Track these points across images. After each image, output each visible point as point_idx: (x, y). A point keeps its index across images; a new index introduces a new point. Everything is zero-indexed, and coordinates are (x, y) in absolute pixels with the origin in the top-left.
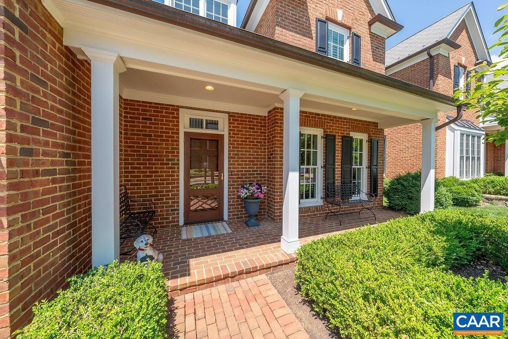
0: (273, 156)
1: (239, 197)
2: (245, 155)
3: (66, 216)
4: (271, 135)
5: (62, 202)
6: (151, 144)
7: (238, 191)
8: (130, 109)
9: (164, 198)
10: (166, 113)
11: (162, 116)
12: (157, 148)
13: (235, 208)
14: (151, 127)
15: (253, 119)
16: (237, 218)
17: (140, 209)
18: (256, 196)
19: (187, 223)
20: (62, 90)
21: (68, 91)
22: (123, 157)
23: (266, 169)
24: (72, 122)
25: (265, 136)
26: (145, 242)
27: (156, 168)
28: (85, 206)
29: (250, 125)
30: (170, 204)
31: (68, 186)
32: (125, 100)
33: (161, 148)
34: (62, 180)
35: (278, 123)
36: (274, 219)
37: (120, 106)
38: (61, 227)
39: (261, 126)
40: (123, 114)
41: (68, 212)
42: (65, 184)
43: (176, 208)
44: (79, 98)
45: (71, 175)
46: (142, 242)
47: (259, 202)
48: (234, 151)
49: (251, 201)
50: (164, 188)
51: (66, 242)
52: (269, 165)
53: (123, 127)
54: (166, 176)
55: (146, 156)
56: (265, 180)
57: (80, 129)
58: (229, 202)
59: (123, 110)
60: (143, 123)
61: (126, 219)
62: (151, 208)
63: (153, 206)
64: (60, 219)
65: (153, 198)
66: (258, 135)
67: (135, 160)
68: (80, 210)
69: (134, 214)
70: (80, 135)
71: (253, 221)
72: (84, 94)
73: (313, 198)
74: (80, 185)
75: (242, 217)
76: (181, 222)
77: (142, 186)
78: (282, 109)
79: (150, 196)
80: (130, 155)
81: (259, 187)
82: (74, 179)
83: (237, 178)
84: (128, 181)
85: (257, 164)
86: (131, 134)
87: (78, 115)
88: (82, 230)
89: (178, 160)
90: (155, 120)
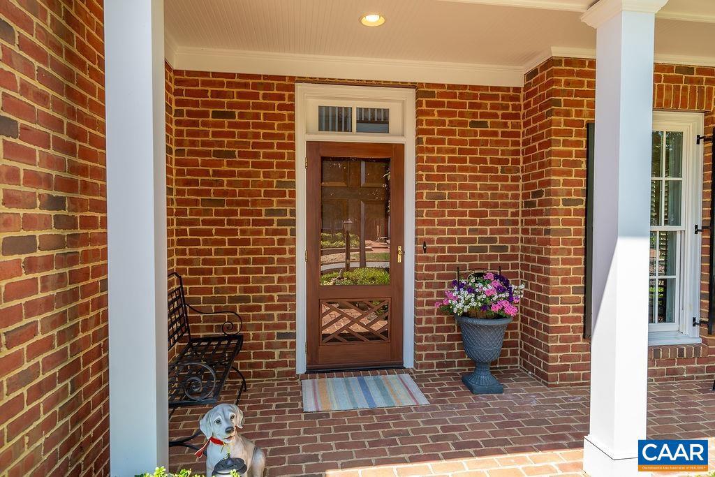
0: (544, 197)
1: (448, 310)
2: (461, 196)
3: (57, 349)
4: (534, 140)
5: (48, 314)
6: (232, 174)
7: (441, 294)
8: (189, 93)
9: (263, 305)
10: (265, 97)
11: (256, 106)
12: (246, 184)
13: (434, 339)
14: (232, 135)
15: (483, 97)
16: (439, 365)
17: (210, 328)
18: (495, 309)
19: (314, 369)
20: (44, 47)
21: (58, 49)
22: (174, 207)
23: (520, 235)
24: (68, 123)
25: (516, 143)
26: (225, 425)
27: (243, 232)
28: (97, 323)
29: (474, 115)
30: (276, 321)
31: (62, 276)
32: (177, 72)
33: (255, 184)
34: (48, 263)
35: (558, 103)
36: (545, 377)
37: (168, 88)
38: (48, 374)
39: (505, 116)
40: (174, 107)
41: (62, 337)
42: (54, 272)
43: (288, 330)
44: (82, 65)
45: (67, 250)
46: (218, 422)
47: (502, 326)
48: (431, 187)
49: (481, 322)
50: (262, 280)
51: (57, 409)
52: (528, 223)
53: (174, 138)
54: (267, 252)
55: (221, 203)
56: (515, 266)
57: (85, 141)
58: (418, 321)
59: (173, 97)
60: (215, 125)
61: (182, 351)
62: (234, 328)
63: (238, 324)
64: (45, 355)
65: (238, 305)
66: (498, 143)
67: (198, 213)
68: (86, 334)
69: (199, 340)
70: (85, 154)
71: (485, 377)
72: (91, 56)
73: (665, 321)
74: (85, 274)
75: (451, 364)
76: (301, 368)
77: (214, 276)
78: (592, 63)
79: (232, 300)
80: (187, 202)
81: (504, 284)
82: (72, 260)
83: (440, 259)
84: (185, 262)
85: (494, 223)
86: (191, 153)
87: (80, 108)
88: (92, 379)
89: (293, 213)
90: (242, 115)
